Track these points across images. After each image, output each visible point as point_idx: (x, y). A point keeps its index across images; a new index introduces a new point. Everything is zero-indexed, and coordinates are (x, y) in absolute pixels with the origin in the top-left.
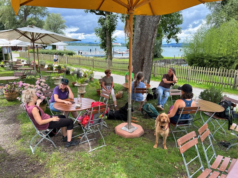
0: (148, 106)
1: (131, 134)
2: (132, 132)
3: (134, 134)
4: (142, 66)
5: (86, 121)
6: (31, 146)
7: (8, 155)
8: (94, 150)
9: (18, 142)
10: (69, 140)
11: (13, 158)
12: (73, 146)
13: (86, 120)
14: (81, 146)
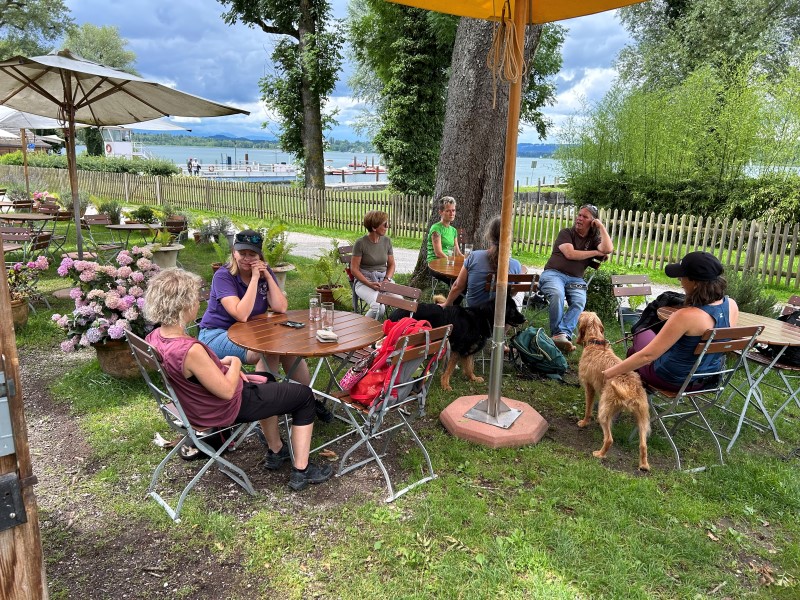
0: (533, 336)
1: (511, 434)
2: (509, 428)
3: (518, 433)
4: (478, 205)
5: (372, 391)
6: (153, 494)
7: (76, 533)
8: (400, 493)
9: (97, 483)
10: (301, 463)
11: (99, 543)
12: (316, 483)
13: (371, 385)
14: (346, 485)
